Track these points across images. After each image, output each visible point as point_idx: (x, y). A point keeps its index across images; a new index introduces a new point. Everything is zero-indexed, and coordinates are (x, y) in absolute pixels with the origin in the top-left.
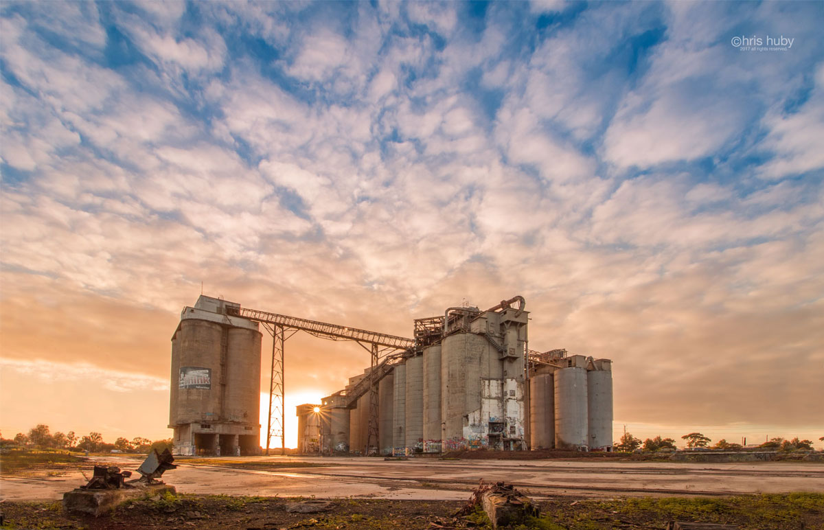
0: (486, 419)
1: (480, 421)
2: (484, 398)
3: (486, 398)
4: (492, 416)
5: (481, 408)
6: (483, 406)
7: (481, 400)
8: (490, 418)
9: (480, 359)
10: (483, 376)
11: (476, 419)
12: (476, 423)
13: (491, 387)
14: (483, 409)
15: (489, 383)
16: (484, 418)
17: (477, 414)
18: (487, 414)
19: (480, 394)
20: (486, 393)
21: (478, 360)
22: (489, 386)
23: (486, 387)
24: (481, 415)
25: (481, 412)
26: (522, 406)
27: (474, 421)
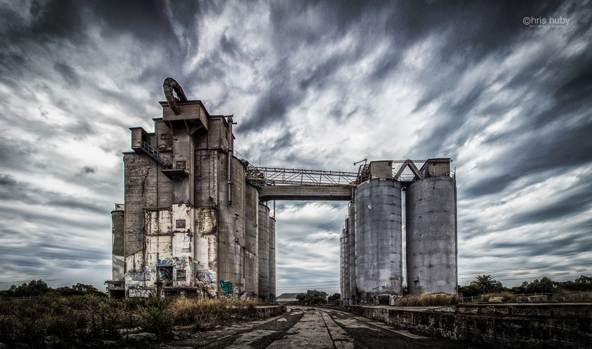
0: (152, 261)
1: (143, 265)
2: (150, 235)
3: (154, 235)
4: (162, 258)
5: (144, 250)
6: (148, 246)
7: (145, 238)
8: (159, 261)
9: (143, 186)
10: (148, 207)
11: (137, 263)
12: (138, 268)
13: (161, 221)
14: (148, 250)
15: (158, 215)
16: (149, 261)
17: (138, 257)
18: (154, 257)
19: (143, 231)
20: (153, 228)
21: (140, 187)
22: (157, 219)
23: (153, 220)
24: (144, 258)
25: (144, 253)
26: (212, 241)
27: (134, 266)
